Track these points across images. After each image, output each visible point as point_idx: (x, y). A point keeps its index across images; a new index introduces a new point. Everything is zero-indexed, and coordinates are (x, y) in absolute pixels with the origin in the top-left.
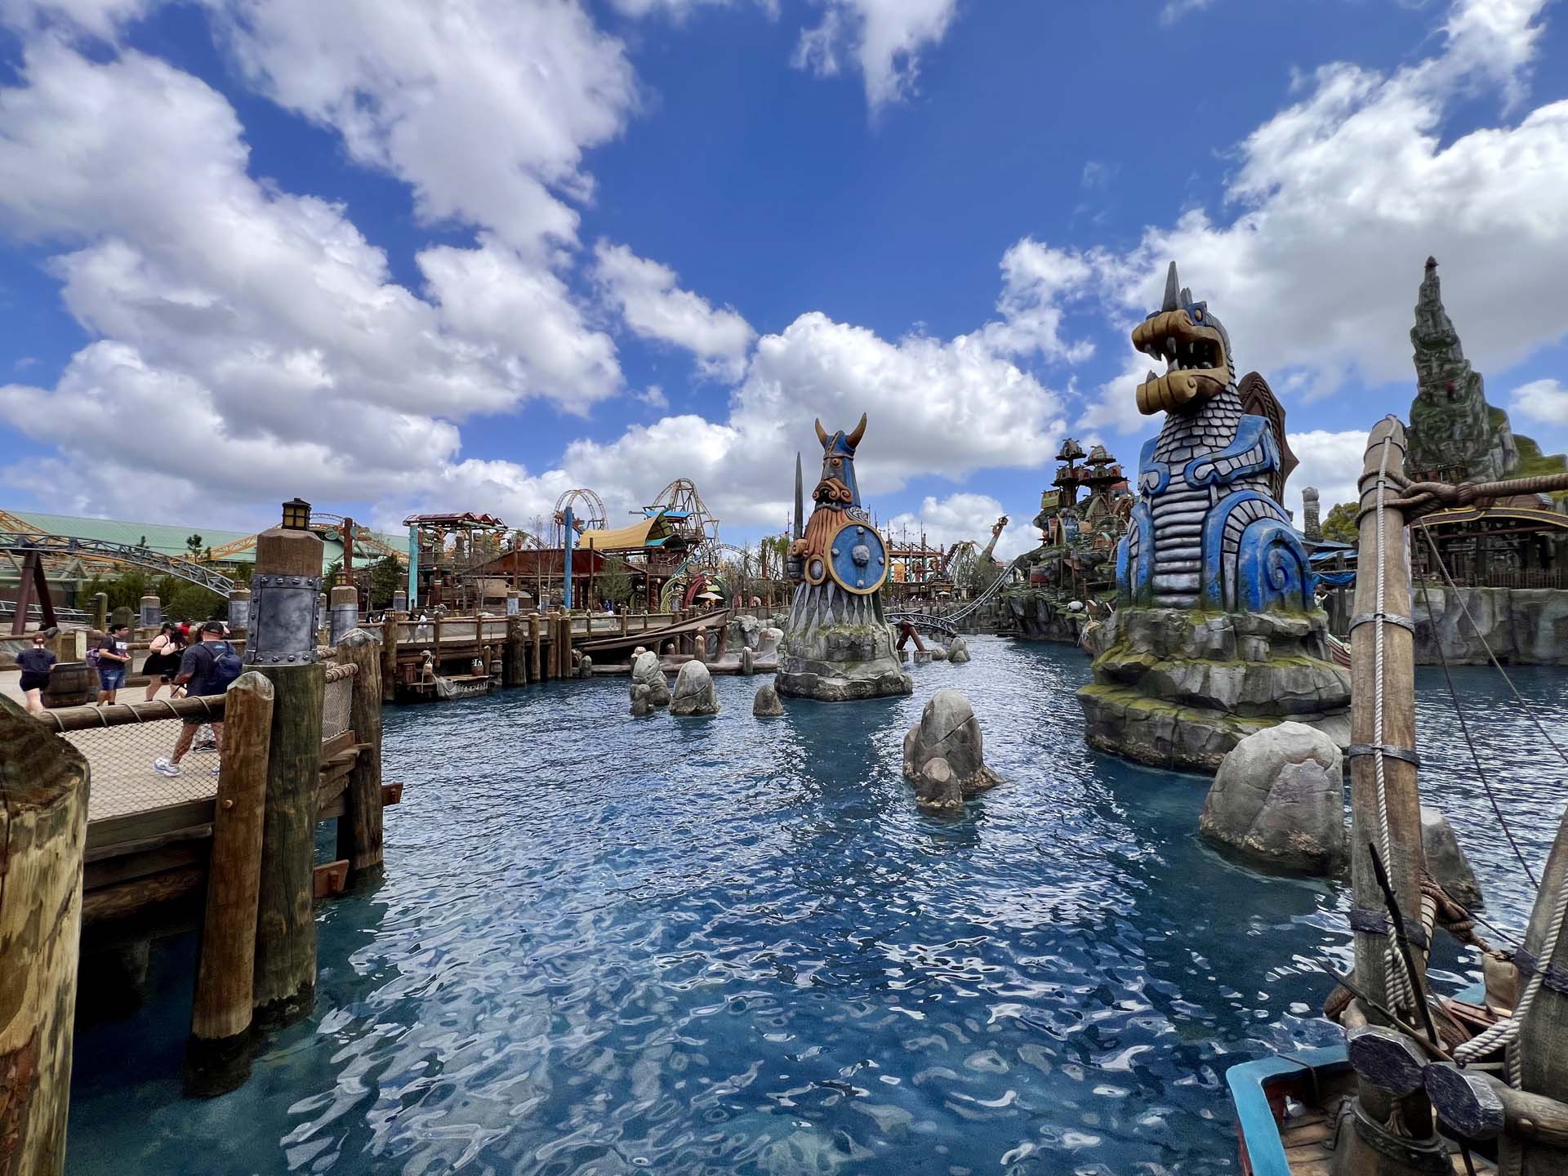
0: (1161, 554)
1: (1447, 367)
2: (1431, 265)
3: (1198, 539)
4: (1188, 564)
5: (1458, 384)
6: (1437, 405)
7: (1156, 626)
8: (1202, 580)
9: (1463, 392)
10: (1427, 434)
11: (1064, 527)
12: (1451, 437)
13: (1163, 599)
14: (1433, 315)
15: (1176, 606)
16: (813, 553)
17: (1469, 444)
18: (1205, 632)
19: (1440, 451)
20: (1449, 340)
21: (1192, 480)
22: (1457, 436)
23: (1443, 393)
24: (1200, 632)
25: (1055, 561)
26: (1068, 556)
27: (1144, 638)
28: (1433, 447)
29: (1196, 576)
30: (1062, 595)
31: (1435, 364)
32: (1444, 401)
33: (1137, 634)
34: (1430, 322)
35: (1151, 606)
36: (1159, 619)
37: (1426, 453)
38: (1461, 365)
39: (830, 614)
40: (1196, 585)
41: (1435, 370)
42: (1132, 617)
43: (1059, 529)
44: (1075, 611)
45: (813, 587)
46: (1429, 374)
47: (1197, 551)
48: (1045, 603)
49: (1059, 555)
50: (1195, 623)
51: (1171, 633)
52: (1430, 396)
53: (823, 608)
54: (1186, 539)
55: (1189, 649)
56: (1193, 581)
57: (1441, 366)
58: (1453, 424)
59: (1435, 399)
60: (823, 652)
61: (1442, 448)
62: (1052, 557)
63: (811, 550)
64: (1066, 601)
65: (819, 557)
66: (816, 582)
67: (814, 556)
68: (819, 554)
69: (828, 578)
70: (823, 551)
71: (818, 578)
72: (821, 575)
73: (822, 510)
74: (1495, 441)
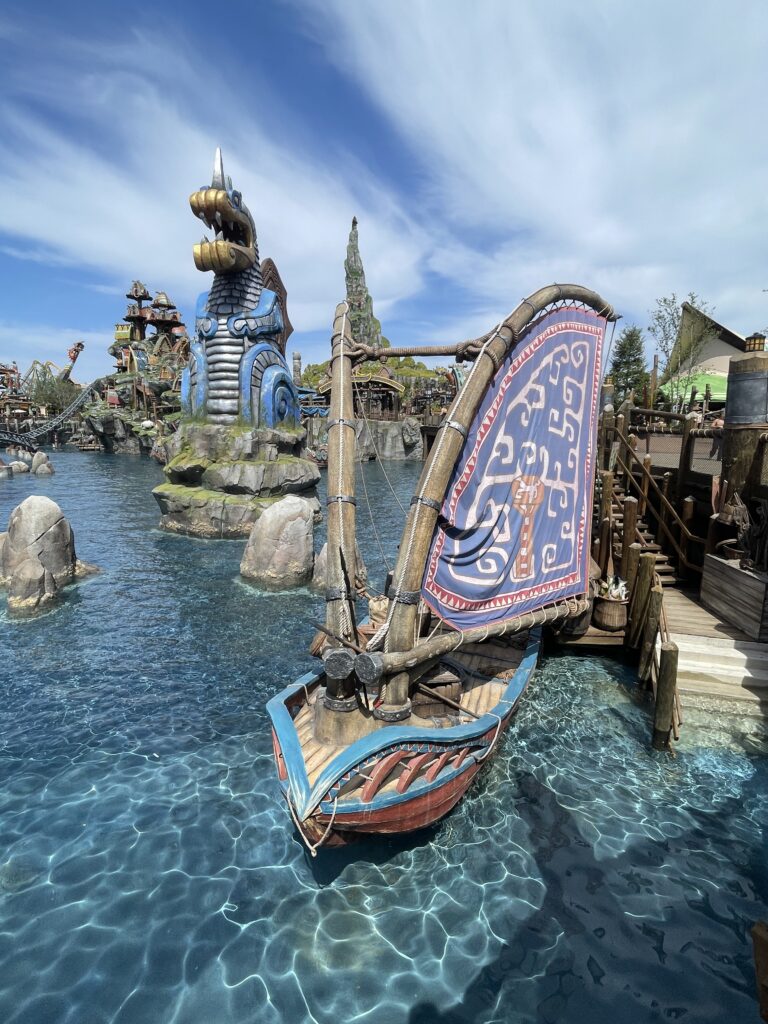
0: (213, 383)
1: (359, 289)
2: (355, 223)
3: (236, 375)
4: (231, 392)
5: (363, 300)
6: (354, 311)
7: (210, 438)
8: (239, 405)
9: (364, 306)
11: (135, 358)
13: (214, 417)
14: (354, 254)
15: (223, 423)
17: (366, 337)
18: (241, 442)
20: (360, 272)
21: (233, 330)
22: (361, 332)
23: (357, 304)
24: (239, 442)
25: (129, 386)
26: (140, 383)
27: (202, 446)
29: (235, 401)
30: (136, 415)
31: (355, 285)
32: (357, 309)
33: (197, 444)
34: (353, 259)
35: (206, 422)
36: (212, 432)
40: (236, 409)
42: (193, 430)
43: (132, 360)
44: (148, 429)
46: (351, 291)
47: (236, 383)
48: (122, 421)
49: (132, 382)
50: (235, 435)
51: (220, 442)
52: (351, 305)
54: (229, 374)
55: (232, 453)
56: (233, 405)
57: (357, 287)
59: (354, 307)
62: (126, 382)
64: (139, 420)
74: (375, 339)
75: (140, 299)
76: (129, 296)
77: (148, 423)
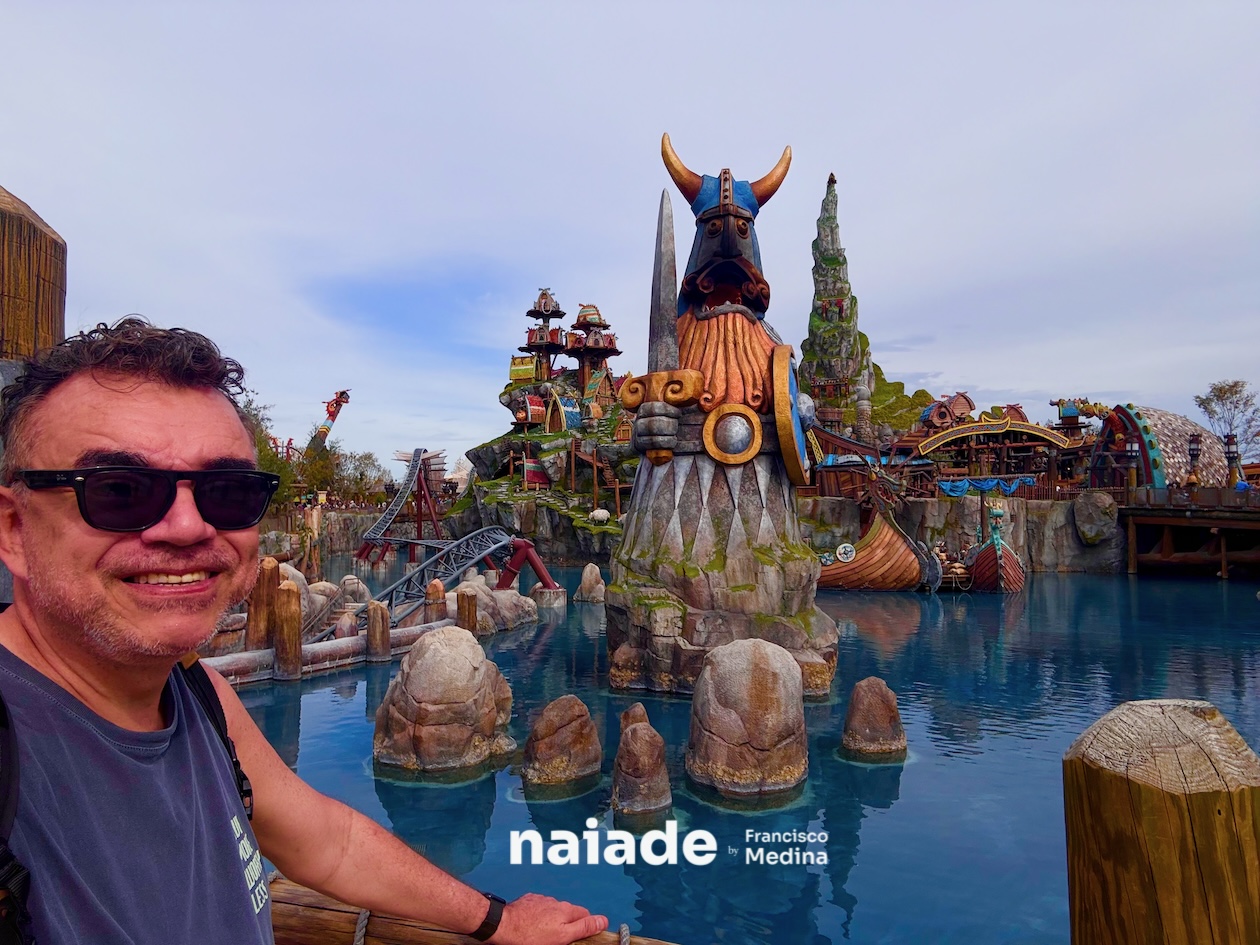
1: (839, 285)
2: (832, 181)
5: (846, 303)
6: (830, 320)
9: (849, 311)
10: (822, 349)
11: (563, 409)
12: (839, 353)
14: (832, 231)
16: (724, 400)
17: (851, 363)
19: (831, 366)
20: (841, 259)
22: (843, 355)
23: (837, 310)
25: (563, 454)
26: (578, 446)
28: (826, 361)
30: (575, 501)
31: (830, 280)
34: (830, 238)
37: (820, 365)
38: (847, 286)
39: (766, 521)
41: (831, 287)
43: (556, 411)
44: (602, 523)
45: (721, 468)
46: (825, 289)
48: (551, 511)
49: (565, 447)
52: (826, 310)
53: (752, 511)
57: (834, 283)
58: (841, 342)
59: (830, 315)
60: (776, 597)
61: (833, 364)
62: (557, 448)
63: (720, 393)
64: (585, 508)
65: (742, 409)
66: (732, 459)
67: (727, 408)
68: (745, 402)
69: (760, 454)
70: (755, 398)
71: (740, 452)
72: (747, 444)
73: (730, 316)
74: (865, 363)
75: (546, 318)
76: (531, 314)
77: (601, 514)
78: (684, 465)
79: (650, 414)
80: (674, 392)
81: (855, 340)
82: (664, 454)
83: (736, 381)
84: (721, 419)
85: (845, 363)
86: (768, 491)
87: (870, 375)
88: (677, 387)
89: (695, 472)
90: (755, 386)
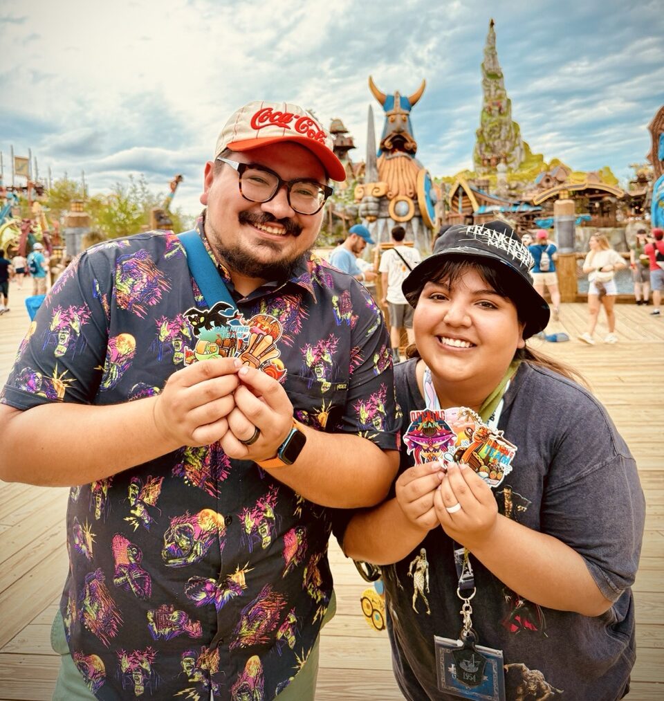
2: (492, 24)
5: (504, 104)
10: (488, 134)
12: (499, 137)
14: (492, 57)
16: (397, 195)
19: (494, 146)
20: (499, 75)
23: (497, 108)
28: (491, 143)
32: (497, 114)
37: (487, 146)
41: (493, 93)
46: (490, 95)
52: (490, 110)
57: (496, 91)
58: (500, 129)
61: (496, 144)
63: (394, 192)
65: (405, 198)
66: (402, 219)
67: (399, 197)
68: (406, 195)
69: (414, 216)
70: (411, 193)
71: (404, 216)
72: (407, 213)
73: (399, 158)
74: (517, 142)
78: (381, 222)
79: (367, 202)
80: (377, 192)
81: (510, 127)
82: (373, 218)
83: (402, 187)
84: (397, 203)
85: (503, 143)
86: (418, 232)
87: (521, 150)
88: (377, 190)
89: (386, 225)
90: (410, 188)
